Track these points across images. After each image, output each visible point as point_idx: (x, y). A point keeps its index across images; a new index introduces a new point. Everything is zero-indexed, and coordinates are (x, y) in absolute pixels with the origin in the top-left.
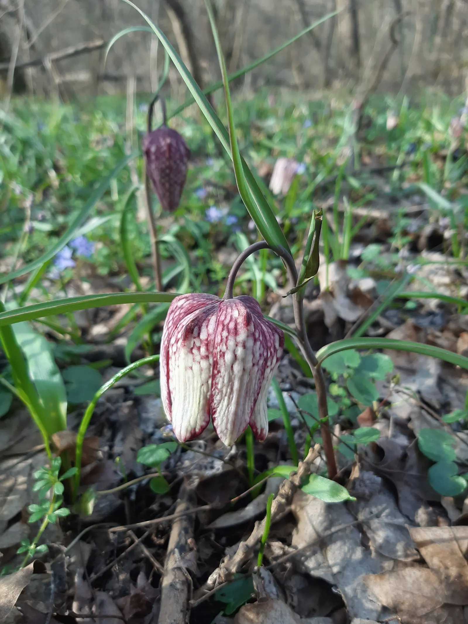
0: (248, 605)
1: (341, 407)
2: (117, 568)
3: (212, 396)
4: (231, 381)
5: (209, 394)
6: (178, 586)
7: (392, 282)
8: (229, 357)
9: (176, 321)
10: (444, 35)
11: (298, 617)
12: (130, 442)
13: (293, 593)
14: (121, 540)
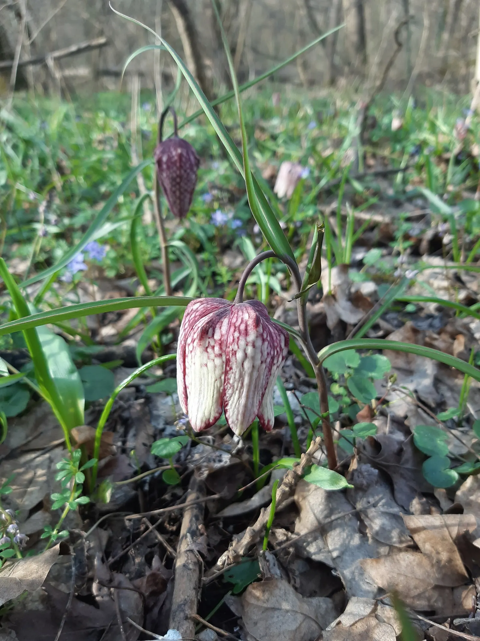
0: (255, 584)
1: (342, 405)
2: (133, 552)
3: (224, 390)
4: (241, 376)
5: (222, 388)
6: (191, 566)
7: (392, 286)
8: (240, 355)
9: (192, 323)
10: (452, 32)
11: (301, 596)
12: (143, 437)
13: (296, 576)
14: (137, 527)
